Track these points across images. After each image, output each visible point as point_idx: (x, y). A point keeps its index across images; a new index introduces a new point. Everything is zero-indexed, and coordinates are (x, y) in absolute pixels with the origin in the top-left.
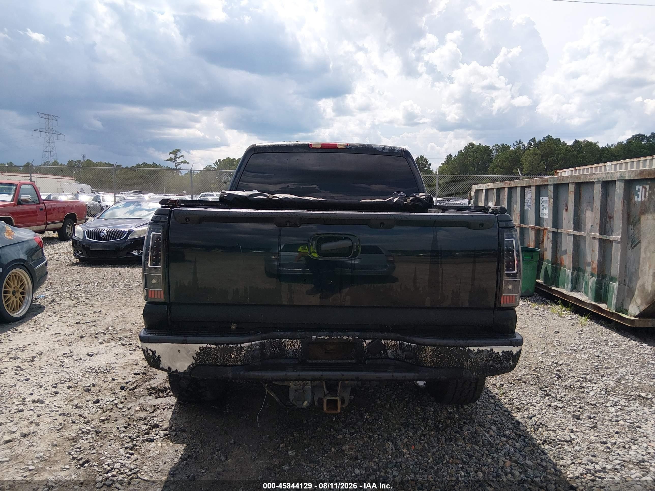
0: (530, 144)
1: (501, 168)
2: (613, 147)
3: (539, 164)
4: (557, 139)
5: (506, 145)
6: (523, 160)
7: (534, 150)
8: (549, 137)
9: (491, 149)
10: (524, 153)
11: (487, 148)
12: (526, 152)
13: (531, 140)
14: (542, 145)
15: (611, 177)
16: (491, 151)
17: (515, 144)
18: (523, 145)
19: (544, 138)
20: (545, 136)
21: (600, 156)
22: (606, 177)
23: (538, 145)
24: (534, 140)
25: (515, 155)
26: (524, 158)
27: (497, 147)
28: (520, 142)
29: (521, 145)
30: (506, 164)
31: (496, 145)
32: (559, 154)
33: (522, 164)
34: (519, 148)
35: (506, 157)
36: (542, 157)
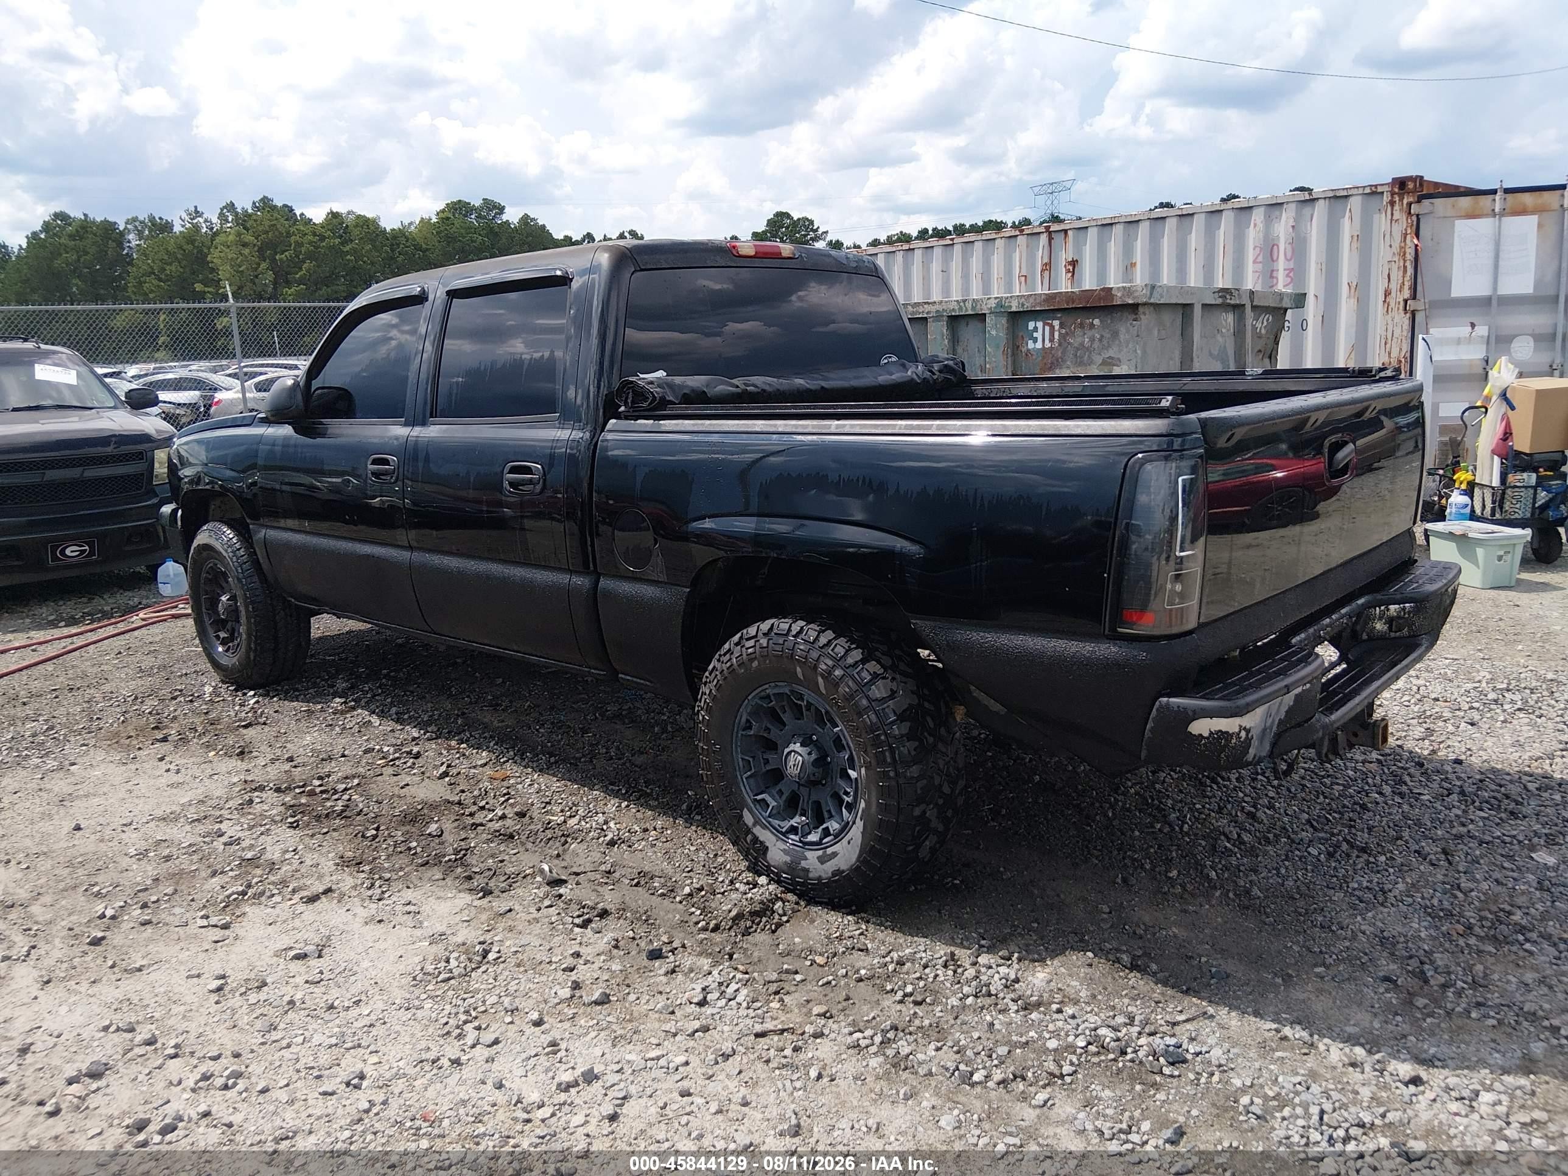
0: (222, 216)
1: (160, 280)
2: (413, 228)
3: (256, 269)
4: (285, 206)
5: (160, 218)
6: (214, 257)
7: (239, 234)
8: (265, 200)
9: (121, 228)
10: (212, 241)
11: (108, 227)
12: (218, 240)
13: (225, 207)
14: (255, 221)
15: (973, 308)
16: (122, 234)
17: (184, 216)
18: (206, 221)
19: (254, 203)
20: (257, 199)
21: (393, 250)
22: (961, 309)
23: (243, 220)
24: (231, 207)
25: (190, 247)
26: (217, 254)
27: (137, 224)
28: (197, 213)
29: (201, 220)
30: (173, 269)
31: (135, 219)
32: (299, 244)
33: (213, 270)
34: (196, 228)
35: (168, 252)
36: (261, 250)
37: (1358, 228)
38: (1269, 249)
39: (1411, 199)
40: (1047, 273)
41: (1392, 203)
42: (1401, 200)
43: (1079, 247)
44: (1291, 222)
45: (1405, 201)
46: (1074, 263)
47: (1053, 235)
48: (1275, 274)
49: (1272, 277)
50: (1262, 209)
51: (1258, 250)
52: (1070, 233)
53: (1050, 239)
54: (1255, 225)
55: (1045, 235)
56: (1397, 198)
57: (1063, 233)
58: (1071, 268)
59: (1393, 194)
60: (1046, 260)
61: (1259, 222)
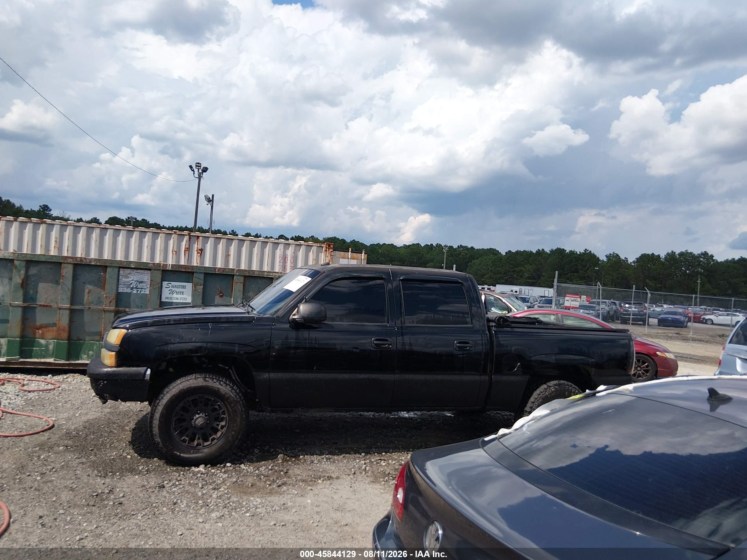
37: (315, 256)
38: (284, 258)
39: (332, 251)
40: (187, 252)
41: (326, 251)
42: (329, 250)
43: (205, 243)
44: (293, 251)
45: (330, 251)
46: (201, 250)
47: (191, 237)
48: (286, 267)
49: (285, 268)
50: (283, 245)
51: (281, 258)
52: (201, 238)
53: (190, 238)
54: (280, 249)
55: (188, 236)
56: (327, 249)
57: (196, 238)
58: (200, 252)
59: (326, 248)
60: (187, 247)
61: (281, 248)
